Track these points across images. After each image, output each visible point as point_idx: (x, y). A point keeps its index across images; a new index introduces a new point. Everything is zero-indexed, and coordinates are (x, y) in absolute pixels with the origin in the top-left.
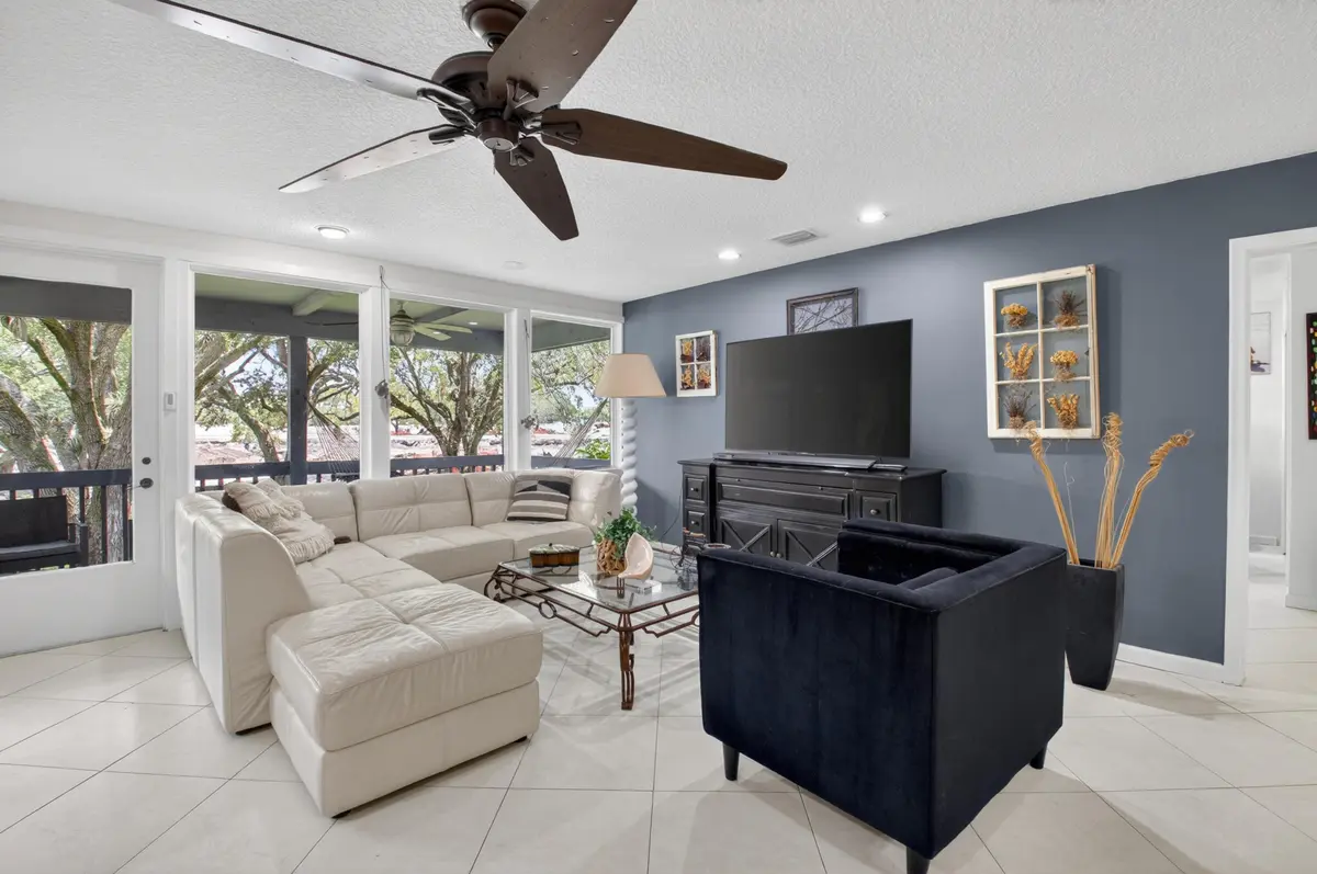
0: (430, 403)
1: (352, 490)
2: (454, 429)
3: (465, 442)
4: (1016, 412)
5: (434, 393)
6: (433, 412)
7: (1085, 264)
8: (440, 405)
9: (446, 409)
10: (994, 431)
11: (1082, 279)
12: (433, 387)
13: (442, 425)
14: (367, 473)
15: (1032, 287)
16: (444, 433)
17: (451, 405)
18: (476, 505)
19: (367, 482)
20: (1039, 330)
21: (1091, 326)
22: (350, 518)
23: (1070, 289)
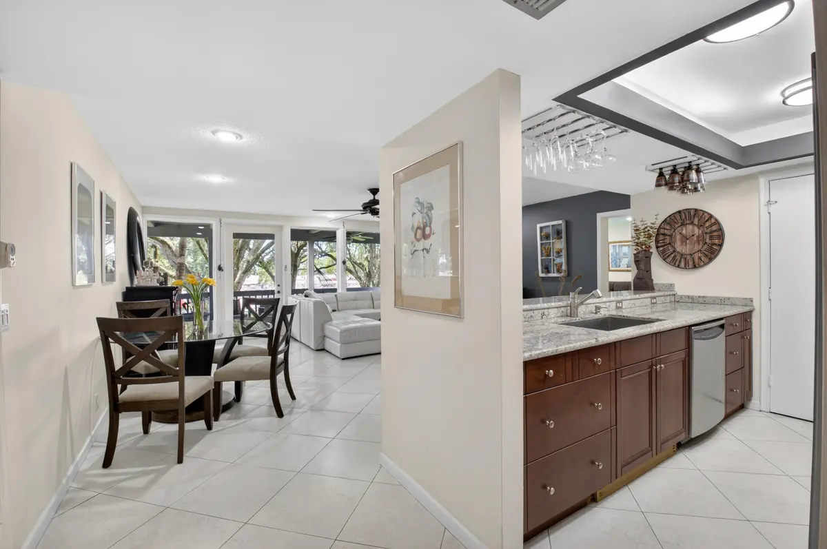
0: (356, 263)
1: (336, 296)
2: (368, 276)
3: (373, 282)
4: (547, 269)
5: (357, 257)
6: (357, 268)
7: (561, 219)
8: (360, 264)
9: (363, 266)
10: (541, 275)
11: (561, 224)
12: (357, 253)
13: (362, 274)
14: (339, 291)
15: (549, 226)
16: (363, 279)
17: (366, 263)
18: (375, 302)
19: (339, 293)
20: (551, 241)
21: (564, 239)
22: (336, 304)
23: (558, 227)
